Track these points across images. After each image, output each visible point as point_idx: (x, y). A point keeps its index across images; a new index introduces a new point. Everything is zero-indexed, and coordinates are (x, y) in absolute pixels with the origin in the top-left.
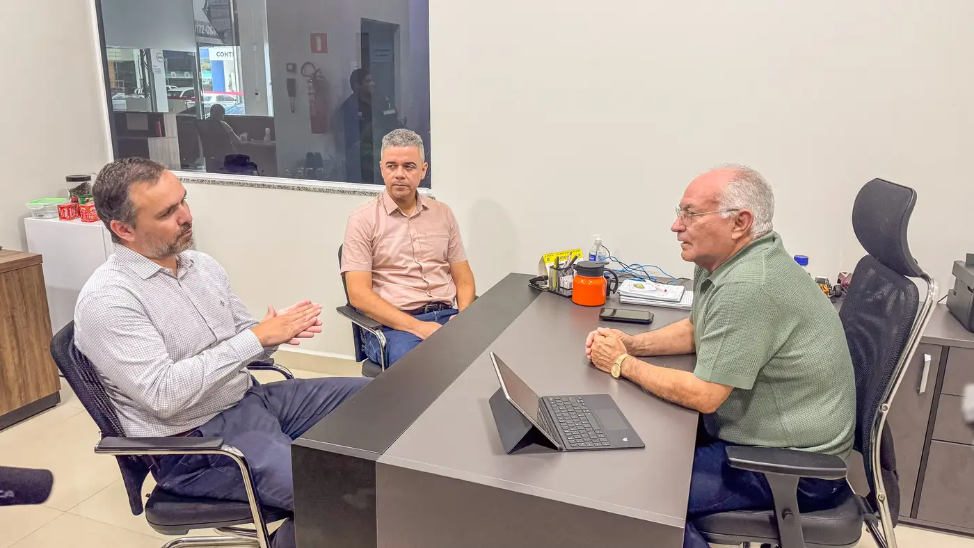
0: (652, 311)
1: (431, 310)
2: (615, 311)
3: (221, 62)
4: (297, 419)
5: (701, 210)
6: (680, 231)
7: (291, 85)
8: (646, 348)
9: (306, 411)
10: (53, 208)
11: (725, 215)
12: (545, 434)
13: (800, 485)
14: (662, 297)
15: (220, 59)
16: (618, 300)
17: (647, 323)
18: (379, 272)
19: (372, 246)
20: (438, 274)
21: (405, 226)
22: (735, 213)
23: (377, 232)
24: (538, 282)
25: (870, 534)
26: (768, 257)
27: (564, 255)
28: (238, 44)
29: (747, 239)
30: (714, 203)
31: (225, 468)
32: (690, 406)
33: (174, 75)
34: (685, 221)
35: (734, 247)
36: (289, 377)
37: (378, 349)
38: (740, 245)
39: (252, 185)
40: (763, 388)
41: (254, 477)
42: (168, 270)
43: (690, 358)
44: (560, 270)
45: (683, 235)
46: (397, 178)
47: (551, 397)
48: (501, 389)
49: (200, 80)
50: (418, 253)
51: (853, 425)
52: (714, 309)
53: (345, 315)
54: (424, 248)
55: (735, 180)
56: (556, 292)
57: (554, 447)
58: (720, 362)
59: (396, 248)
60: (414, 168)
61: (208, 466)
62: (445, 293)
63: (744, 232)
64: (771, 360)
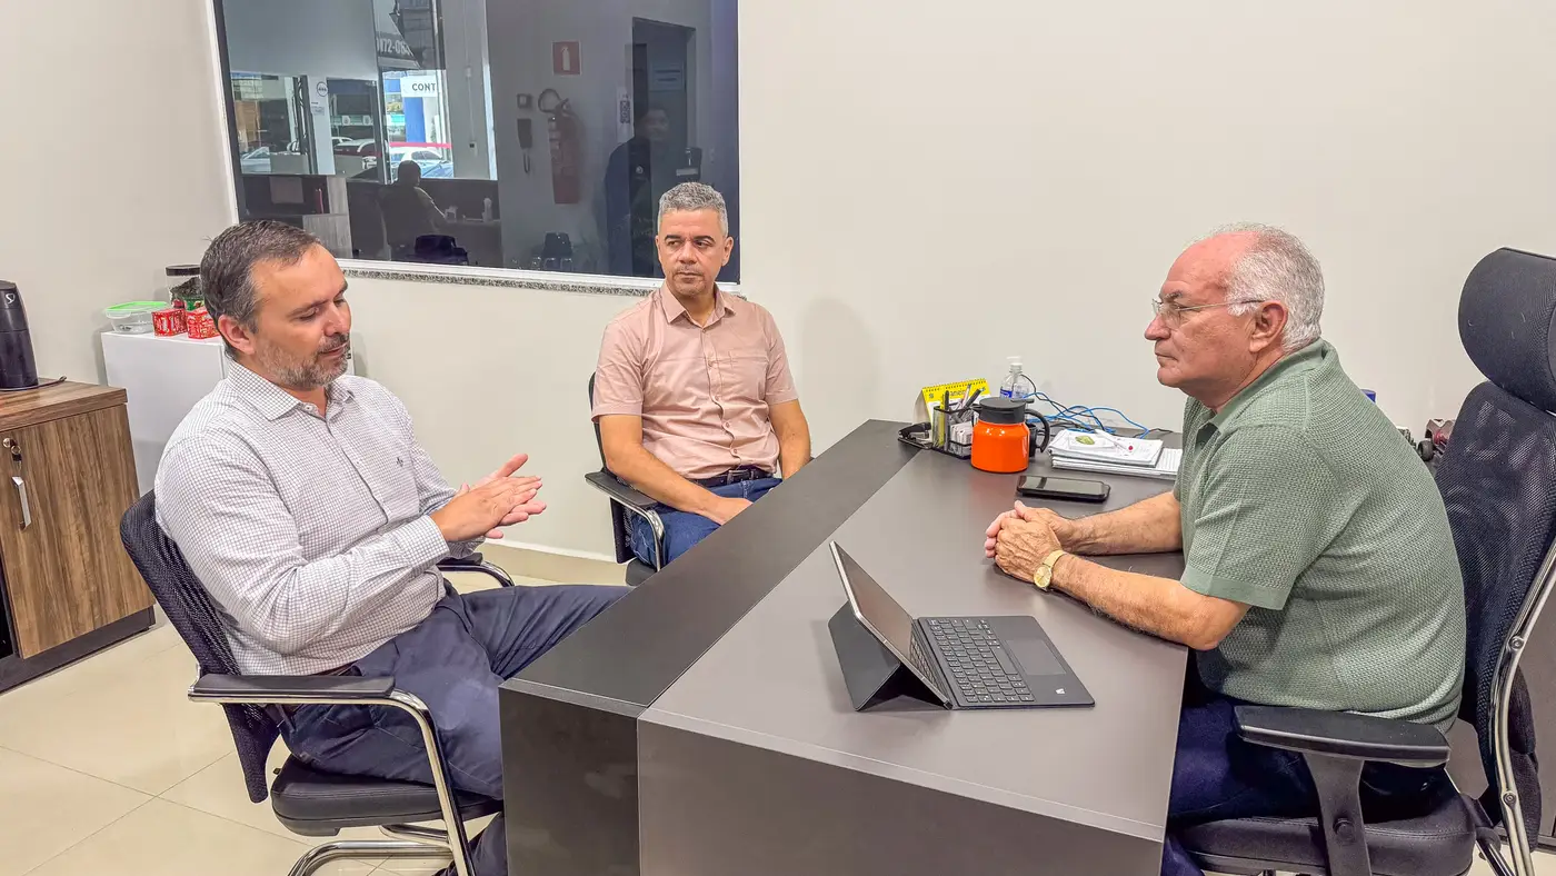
0: (1107, 482)
1: (737, 480)
2: (1044, 480)
3: (419, 101)
4: (517, 651)
5: (1197, 302)
6: (1159, 339)
7: (525, 127)
8: (1098, 540)
9: (530, 640)
10: (144, 317)
11: (1239, 310)
12: (923, 679)
13: (1364, 775)
14: (1125, 458)
15: (419, 94)
16: (1048, 464)
17: (1098, 500)
18: (654, 417)
19: (642, 376)
20: (749, 421)
21: (694, 343)
22: (1256, 307)
23: (651, 350)
24: (913, 434)
25: (1486, 863)
26: (1315, 384)
27: (959, 389)
28: (443, 67)
29: (1276, 354)
30: (1221, 289)
31: (399, 728)
32: (1174, 637)
33: (347, 121)
34: (1169, 321)
35: (1252, 367)
36: (505, 583)
37: (651, 541)
38: (1264, 363)
39: (454, 280)
40: (1300, 610)
41: (444, 744)
42: (309, 407)
43: (1173, 558)
44: (951, 412)
45: (1167, 345)
46: (682, 262)
47: (933, 619)
48: (848, 604)
49: (385, 128)
50: (717, 386)
51: (1460, 674)
52: (1221, 470)
53: (598, 485)
54: (726, 378)
55: (1256, 250)
56: (944, 450)
57: (938, 702)
58: (1229, 562)
59: (680, 379)
60: (711, 245)
61: (369, 725)
62: (761, 450)
63: (1272, 339)
64: (1317, 559)
